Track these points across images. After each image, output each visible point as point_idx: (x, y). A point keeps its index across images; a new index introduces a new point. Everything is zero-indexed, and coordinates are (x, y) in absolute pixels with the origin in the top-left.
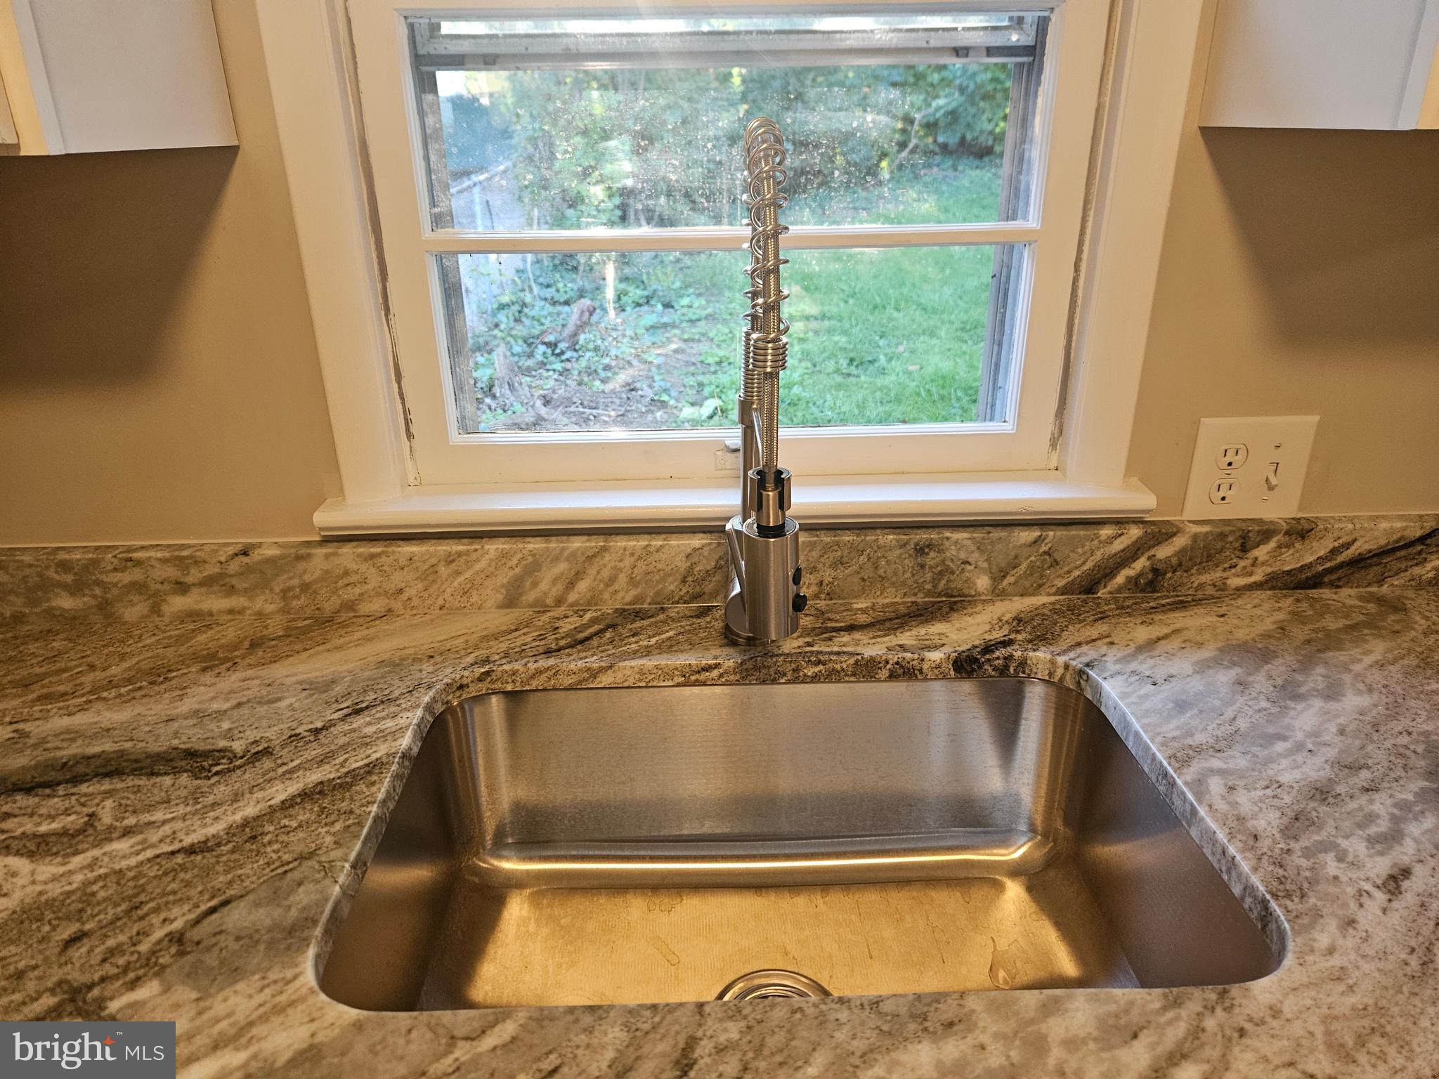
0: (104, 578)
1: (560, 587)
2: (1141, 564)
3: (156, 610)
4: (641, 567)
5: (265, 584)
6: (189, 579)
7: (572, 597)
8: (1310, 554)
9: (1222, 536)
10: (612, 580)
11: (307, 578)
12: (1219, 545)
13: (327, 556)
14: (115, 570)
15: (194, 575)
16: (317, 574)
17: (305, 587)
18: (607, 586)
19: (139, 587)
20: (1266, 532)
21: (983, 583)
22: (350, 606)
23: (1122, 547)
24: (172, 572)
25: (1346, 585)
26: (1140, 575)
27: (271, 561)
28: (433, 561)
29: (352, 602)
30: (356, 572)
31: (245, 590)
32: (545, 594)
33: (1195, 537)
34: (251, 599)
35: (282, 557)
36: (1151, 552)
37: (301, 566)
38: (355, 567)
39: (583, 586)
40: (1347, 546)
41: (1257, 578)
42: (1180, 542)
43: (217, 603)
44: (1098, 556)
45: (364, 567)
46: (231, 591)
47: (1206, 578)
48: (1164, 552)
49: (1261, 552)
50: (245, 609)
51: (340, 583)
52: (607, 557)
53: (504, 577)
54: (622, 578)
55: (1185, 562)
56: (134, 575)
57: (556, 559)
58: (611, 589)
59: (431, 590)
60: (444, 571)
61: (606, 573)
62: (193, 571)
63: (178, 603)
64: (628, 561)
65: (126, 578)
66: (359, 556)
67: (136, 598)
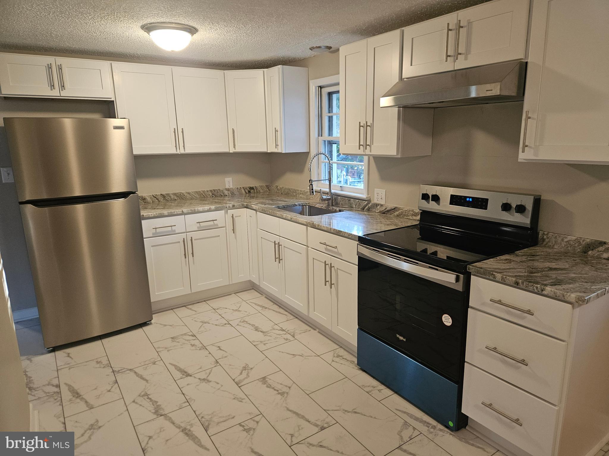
8: (383, 209)
9: (374, 204)
21: (354, 206)
25: (388, 214)
26: (368, 208)
41: (378, 211)
44: (364, 204)
47: (374, 210)
48: (369, 205)
55: (371, 207)
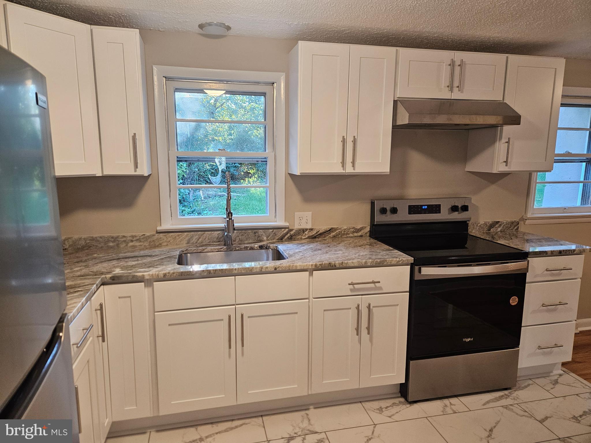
0: (119, 240)
1: (197, 240)
2: (289, 235)
3: (127, 245)
4: (210, 237)
5: (147, 240)
6: (134, 240)
7: (198, 242)
8: (313, 233)
10: (205, 239)
11: (154, 239)
12: (300, 231)
13: (158, 235)
14: (121, 238)
15: (135, 239)
16: (156, 238)
17: (153, 241)
18: (204, 240)
19: (125, 241)
20: (307, 230)
22: (160, 244)
23: (285, 232)
24: (131, 238)
25: (320, 238)
26: (289, 237)
27: (148, 236)
28: (176, 236)
29: (161, 243)
30: (162, 238)
31: (143, 242)
32: (194, 241)
33: (296, 230)
34: (144, 243)
35: (150, 235)
36: (290, 233)
37: (153, 237)
38: (162, 237)
39: (200, 240)
40: (319, 231)
41: (306, 237)
42: (294, 231)
43: (137, 244)
44: (282, 234)
45: (164, 237)
46: (141, 241)
47: (299, 237)
48: (292, 233)
49: (306, 233)
50: (142, 245)
51: (160, 240)
52: (205, 235)
53: (187, 239)
54: (207, 238)
55: (295, 235)
56: (125, 239)
57: (196, 235)
58: (205, 240)
59: (175, 241)
60: (177, 237)
61: (204, 238)
62: (135, 238)
63: (131, 244)
64: (208, 235)
65: (123, 239)
66: (163, 235)
67: (124, 243)
